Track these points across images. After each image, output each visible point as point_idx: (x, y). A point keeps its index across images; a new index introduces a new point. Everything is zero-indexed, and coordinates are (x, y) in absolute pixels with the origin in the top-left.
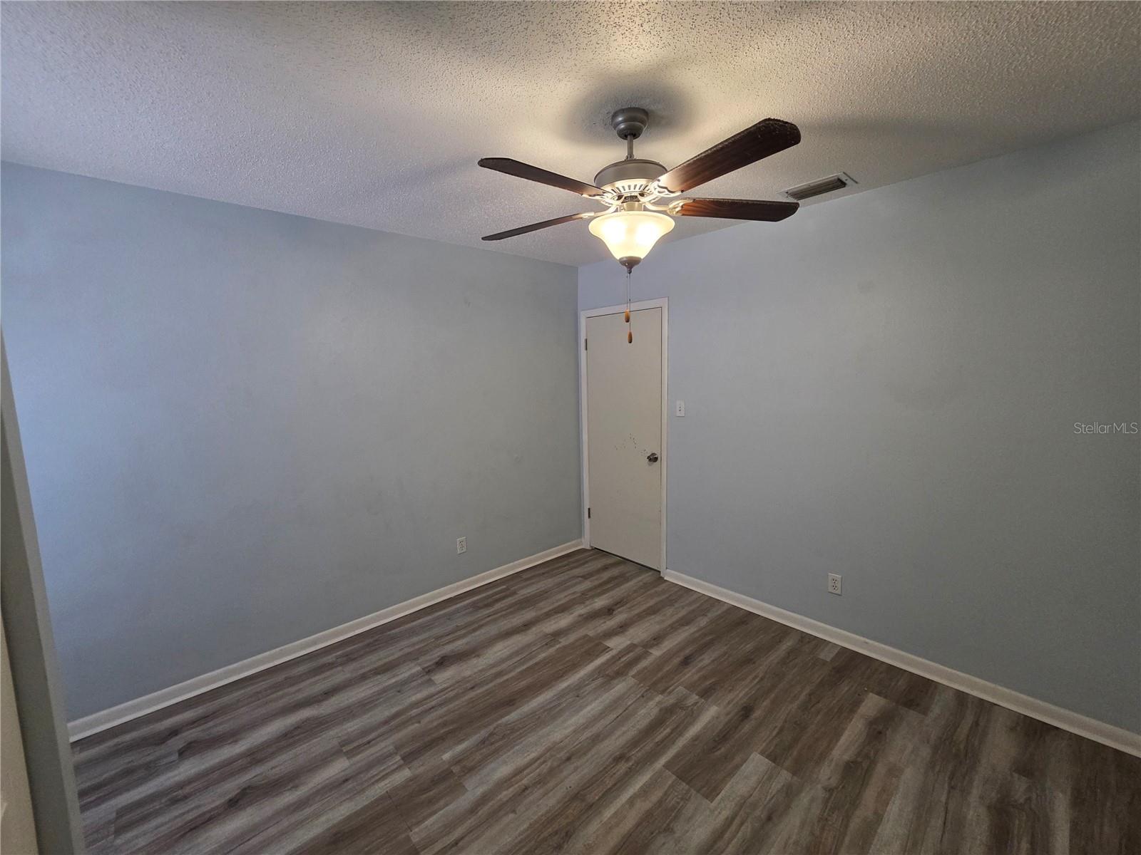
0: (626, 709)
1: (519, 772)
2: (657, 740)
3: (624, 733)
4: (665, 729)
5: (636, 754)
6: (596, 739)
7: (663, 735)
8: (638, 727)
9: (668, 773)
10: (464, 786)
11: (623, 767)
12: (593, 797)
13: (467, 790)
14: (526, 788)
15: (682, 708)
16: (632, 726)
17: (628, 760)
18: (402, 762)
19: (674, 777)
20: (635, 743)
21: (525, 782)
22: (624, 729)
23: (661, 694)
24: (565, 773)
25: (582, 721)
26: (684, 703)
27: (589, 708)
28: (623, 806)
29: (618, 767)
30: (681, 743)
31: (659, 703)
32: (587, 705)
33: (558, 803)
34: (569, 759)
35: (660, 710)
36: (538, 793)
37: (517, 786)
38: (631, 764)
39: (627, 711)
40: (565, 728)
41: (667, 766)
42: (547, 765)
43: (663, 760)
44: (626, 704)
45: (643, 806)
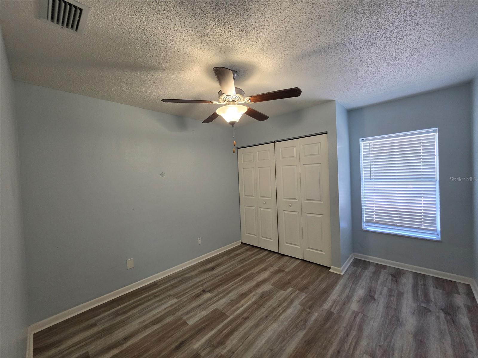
0: (243, 343)
1: (284, 311)
2: (230, 327)
3: (244, 329)
4: (225, 333)
5: (240, 320)
6: (257, 325)
7: (227, 330)
8: (238, 333)
9: (228, 315)
10: (301, 305)
11: (245, 315)
12: (255, 306)
13: (299, 304)
14: (279, 306)
15: (213, 345)
16: (240, 333)
17: (243, 318)
18: (332, 310)
19: (226, 314)
20: (240, 325)
21: (280, 308)
22: (245, 331)
23: (222, 355)
24: (267, 312)
25: (265, 334)
26: (211, 349)
27: (263, 341)
28: (245, 304)
29: (247, 315)
30: (220, 327)
31: (224, 349)
32: (265, 344)
33: (266, 304)
34: (267, 317)
35: (225, 343)
36: (274, 305)
37: (282, 307)
38: (242, 317)
39: (243, 341)
40: (272, 330)
41: (228, 317)
42: (274, 314)
43: (229, 319)
44: (243, 346)
45: (239, 305)
